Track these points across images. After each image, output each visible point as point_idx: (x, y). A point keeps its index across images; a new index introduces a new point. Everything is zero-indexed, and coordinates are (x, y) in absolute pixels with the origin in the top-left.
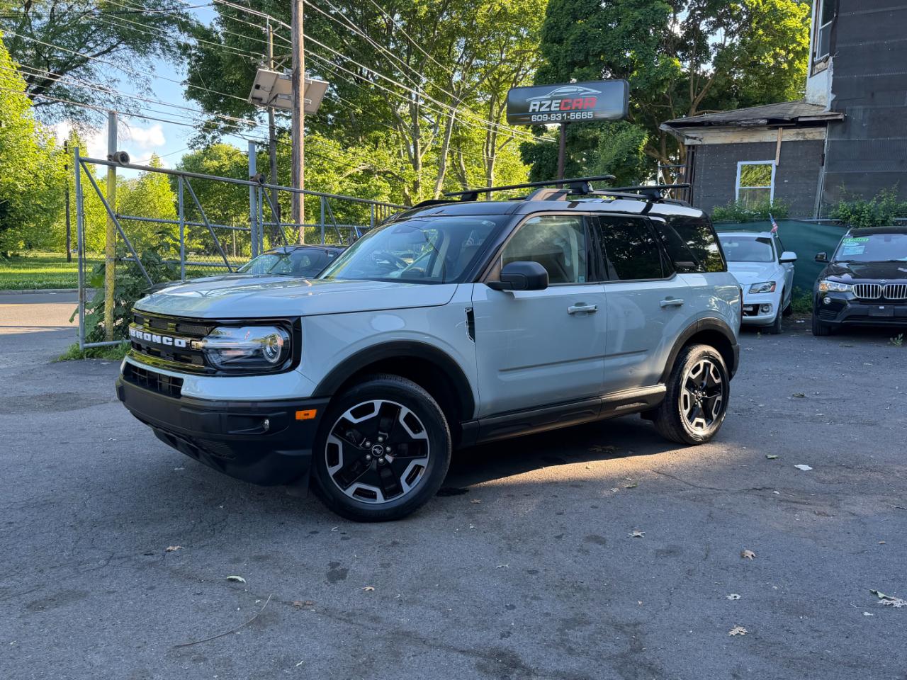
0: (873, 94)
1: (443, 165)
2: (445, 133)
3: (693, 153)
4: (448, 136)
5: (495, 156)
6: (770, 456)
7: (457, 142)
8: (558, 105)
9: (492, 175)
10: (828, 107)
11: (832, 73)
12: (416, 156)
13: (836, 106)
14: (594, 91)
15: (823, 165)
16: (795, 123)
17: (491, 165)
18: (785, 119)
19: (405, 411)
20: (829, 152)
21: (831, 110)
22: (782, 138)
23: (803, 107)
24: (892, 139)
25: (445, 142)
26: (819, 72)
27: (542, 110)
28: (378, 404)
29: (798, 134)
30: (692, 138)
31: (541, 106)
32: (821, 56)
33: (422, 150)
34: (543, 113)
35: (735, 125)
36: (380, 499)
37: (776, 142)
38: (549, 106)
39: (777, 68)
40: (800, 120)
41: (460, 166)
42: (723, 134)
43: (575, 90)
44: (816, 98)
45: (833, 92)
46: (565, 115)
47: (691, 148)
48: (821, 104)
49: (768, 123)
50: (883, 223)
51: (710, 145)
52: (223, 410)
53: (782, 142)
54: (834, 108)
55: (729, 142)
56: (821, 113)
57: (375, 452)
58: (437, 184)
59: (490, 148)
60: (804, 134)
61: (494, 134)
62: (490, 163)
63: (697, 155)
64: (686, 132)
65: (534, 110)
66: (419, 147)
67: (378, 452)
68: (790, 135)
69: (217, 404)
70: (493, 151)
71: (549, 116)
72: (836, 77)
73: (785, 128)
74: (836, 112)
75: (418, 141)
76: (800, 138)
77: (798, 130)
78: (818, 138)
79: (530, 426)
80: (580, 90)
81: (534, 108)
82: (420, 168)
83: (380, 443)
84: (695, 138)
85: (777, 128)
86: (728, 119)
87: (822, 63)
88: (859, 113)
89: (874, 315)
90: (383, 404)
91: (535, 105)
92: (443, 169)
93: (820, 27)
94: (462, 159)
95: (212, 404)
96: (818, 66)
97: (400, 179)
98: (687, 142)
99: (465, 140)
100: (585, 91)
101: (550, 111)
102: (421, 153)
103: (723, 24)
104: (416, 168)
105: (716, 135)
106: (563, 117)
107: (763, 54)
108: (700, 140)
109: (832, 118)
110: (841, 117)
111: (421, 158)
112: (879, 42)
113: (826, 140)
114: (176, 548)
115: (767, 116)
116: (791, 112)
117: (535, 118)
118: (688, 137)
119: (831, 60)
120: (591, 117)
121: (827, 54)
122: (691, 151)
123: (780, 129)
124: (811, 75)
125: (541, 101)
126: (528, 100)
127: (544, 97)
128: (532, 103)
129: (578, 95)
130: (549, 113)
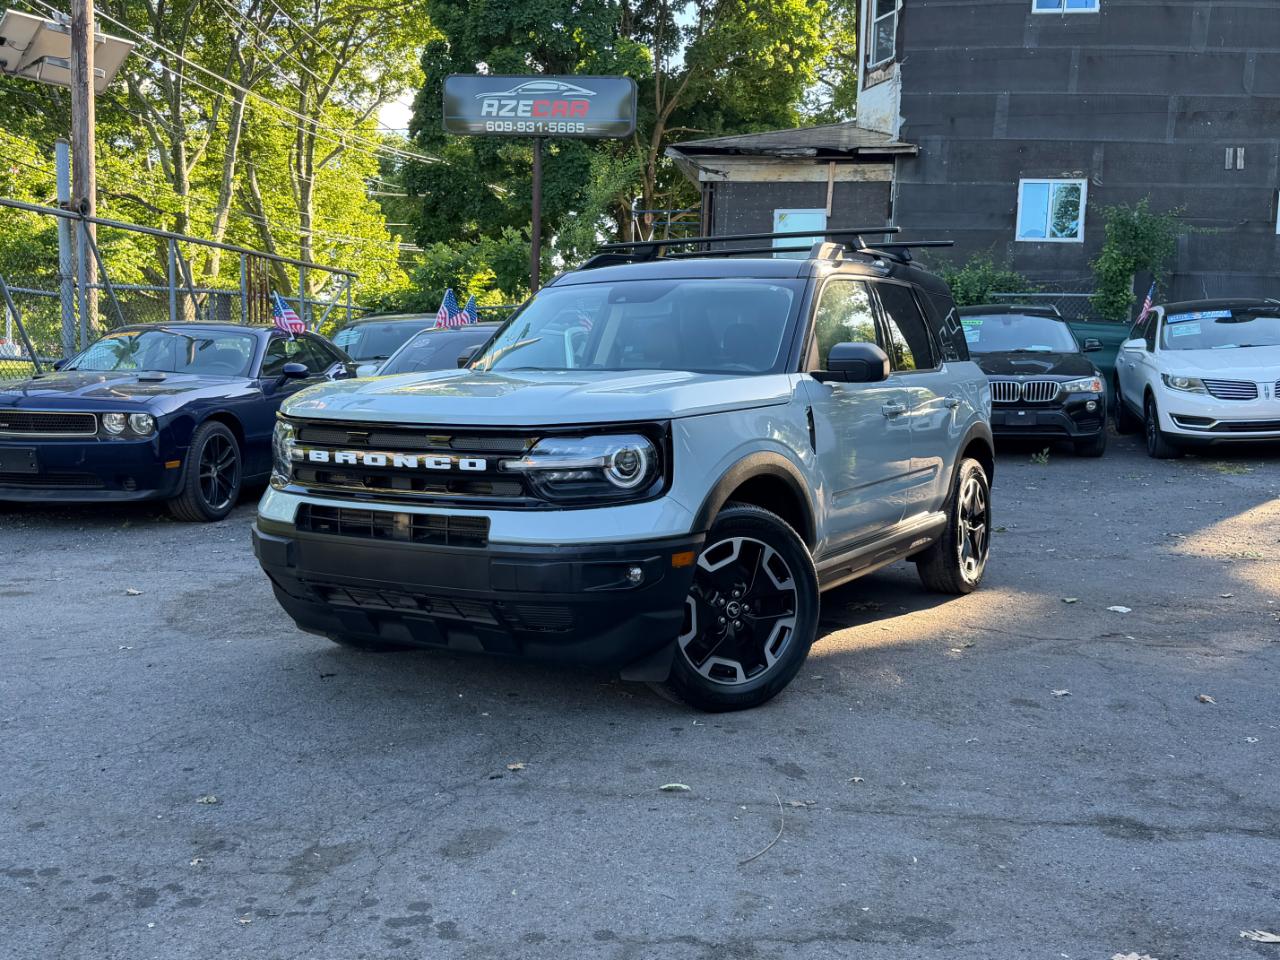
0: (952, 121)
1: (228, 188)
2: (229, 133)
3: (711, 194)
4: (234, 139)
5: (313, 178)
6: (1068, 600)
7: (246, 148)
8: (529, 109)
9: (310, 207)
10: (896, 137)
11: (899, 87)
12: (178, 169)
13: (905, 134)
14: (585, 91)
15: (890, 216)
16: (854, 156)
17: (308, 191)
18: (840, 149)
19: (769, 551)
20: (898, 200)
21: (901, 140)
22: (834, 176)
23: (855, 132)
24: (979, 183)
25: (230, 149)
26: (876, 84)
27: (502, 113)
28: (737, 542)
29: (856, 171)
30: (712, 170)
31: (501, 107)
32: (878, 60)
33: (189, 159)
34: (504, 119)
35: (773, 155)
36: (741, 678)
37: (827, 183)
38: (515, 109)
39: (777, 69)
40: (861, 152)
41: (253, 191)
42: (753, 168)
43: (555, 87)
44: (872, 121)
45: (901, 114)
46: (540, 124)
47: (708, 186)
48: (882, 130)
49: (818, 155)
50: (979, 300)
51: (735, 184)
52: (574, 557)
53: (835, 183)
54: (904, 137)
55: (762, 180)
56: (887, 143)
57: (730, 612)
58: (218, 219)
59: (303, 163)
60: (864, 172)
61: (311, 138)
62: (305, 187)
63: (718, 198)
64: (700, 162)
65: (489, 114)
66: (184, 154)
67: (734, 611)
68: (844, 173)
69: (563, 551)
70: (310, 169)
71: (515, 124)
72: (905, 93)
73: (838, 162)
74: (906, 142)
75: (183, 144)
76: (858, 178)
77: (855, 166)
78: (882, 178)
79: (850, 571)
80: (562, 88)
81: (490, 109)
82: (187, 192)
83: (736, 598)
84: (717, 172)
85: (827, 162)
86: (762, 146)
87: (880, 72)
88: (935, 146)
89: (1012, 424)
90: (744, 542)
91: (491, 106)
92: (228, 195)
93: (875, 20)
94: (254, 179)
95: (554, 551)
96: (874, 75)
97: (154, 209)
98: (703, 177)
99: (258, 147)
100: (571, 90)
101: (516, 116)
102: (188, 167)
104: (179, 189)
105: (744, 168)
106: (537, 128)
107: (761, 49)
108: (724, 175)
109: (901, 151)
110: (913, 150)
111: (188, 174)
112: (958, 48)
113: (894, 182)
114: (520, 766)
115: (816, 144)
116: (845, 140)
117: (491, 127)
118: (706, 170)
119: (897, 67)
120: (582, 131)
121: (889, 59)
122: (708, 190)
123: (832, 164)
124: (864, 88)
125: (500, 101)
126: (479, 96)
127: (506, 94)
128: (486, 102)
129: (558, 94)
130: (515, 119)
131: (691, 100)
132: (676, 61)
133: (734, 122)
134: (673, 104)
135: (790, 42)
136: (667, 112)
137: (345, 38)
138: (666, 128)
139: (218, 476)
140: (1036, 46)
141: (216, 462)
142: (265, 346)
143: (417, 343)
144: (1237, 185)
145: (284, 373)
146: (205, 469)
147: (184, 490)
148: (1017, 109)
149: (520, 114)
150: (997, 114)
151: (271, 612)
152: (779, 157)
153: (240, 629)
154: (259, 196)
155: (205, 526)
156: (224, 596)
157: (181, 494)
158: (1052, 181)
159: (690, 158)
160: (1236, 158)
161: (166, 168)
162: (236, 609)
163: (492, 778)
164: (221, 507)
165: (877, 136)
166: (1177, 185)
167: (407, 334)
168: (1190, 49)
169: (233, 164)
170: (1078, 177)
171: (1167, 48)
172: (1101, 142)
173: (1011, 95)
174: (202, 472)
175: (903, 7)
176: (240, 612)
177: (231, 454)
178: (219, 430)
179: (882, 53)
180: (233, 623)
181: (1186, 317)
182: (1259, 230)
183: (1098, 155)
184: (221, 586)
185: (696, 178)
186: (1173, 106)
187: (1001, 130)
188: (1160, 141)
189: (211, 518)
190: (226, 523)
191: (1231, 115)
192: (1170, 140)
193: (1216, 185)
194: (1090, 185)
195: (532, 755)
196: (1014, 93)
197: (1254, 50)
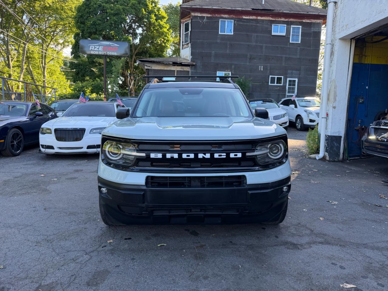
0: (202, 58)
2: (23, 54)
3: (148, 72)
5: (46, 66)
7: (28, 58)
8: (102, 49)
9: (45, 73)
10: (190, 60)
11: (191, 49)
12: (9, 62)
13: (192, 60)
14: (116, 45)
16: (181, 65)
17: (45, 69)
18: (178, 63)
21: (191, 61)
22: (177, 69)
23: (181, 59)
24: (208, 72)
25: (23, 58)
26: (185, 48)
27: (95, 49)
30: (148, 66)
31: (95, 48)
32: (185, 43)
33: (12, 60)
34: (96, 51)
35: (163, 63)
37: (175, 70)
38: (98, 48)
39: (161, 45)
40: (183, 63)
41: (30, 69)
42: (158, 66)
43: (109, 44)
44: (184, 57)
45: (191, 55)
46: (105, 52)
49: (173, 64)
51: (154, 70)
53: (177, 71)
55: (160, 69)
56: (188, 62)
58: (20, 75)
59: (43, 62)
60: (183, 68)
61: (45, 56)
62: (44, 68)
63: (150, 73)
64: (145, 64)
65: (92, 49)
66: (10, 59)
68: (179, 68)
70: (45, 64)
71: (98, 52)
72: (192, 51)
73: (177, 66)
75: (10, 56)
76: (182, 70)
77: (181, 67)
78: (187, 70)
80: (111, 44)
81: (92, 48)
82: (11, 68)
84: (149, 67)
85: (175, 65)
86: (160, 61)
87: (186, 45)
88: (199, 63)
92: (23, 69)
93: (184, 33)
94: (30, 66)
96: (184, 46)
97: (2, 72)
98: (146, 67)
99: (31, 58)
100: (113, 44)
101: (99, 50)
102: (11, 62)
103: (141, 27)
104: (9, 67)
105: (156, 66)
107: (157, 39)
108: (151, 67)
109: (192, 64)
110: (194, 64)
111: (11, 64)
112: (203, 41)
113: (190, 71)
114: (111, 241)
115: (172, 61)
116: (179, 60)
117: (92, 53)
118: (147, 66)
119: (190, 45)
120: (116, 55)
121: (188, 43)
122: (147, 71)
123: (176, 66)
124: (182, 49)
125: (94, 46)
126: (89, 45)
127: (96, 45)
128: (91, 46)
129: (110, 45)
130: (99, 51)
131: (141, 50)
132: (137, 41)
133: (151, 56)
134: (137, 51)
135: (163, 38)
136: (135, 53)
137: (54, 32)
138: (135, 56)
139: (16, 144)
140: (220, 41)
141: (16, 139)
142: (30, 107)
143: (74, 106)
144: (261, 74)
145: (36, 115)
146: (12, 142)
147: (6, 147)
148: (216, 55)
149: (100, 50)
150: (212, 57)
151: (31, 186)
152: (164, 64)
153: (20, 192)
154: (32, 70)
155: (13, 158)
156: (16, 181)
157: (5, 149)
158: (224, 72)
159: (143, 63)
160: (261, 68)
161: (5, 62)
162: (19, 185)
163: (103, 247)
164: (18, 152)
165: (186, 60)
166: (249, 74)
167: (71, 104)
168: (252, 44)
169: (24, 62)
170: (229, 71)
171: (247, 43)
172: (233, 64)
173: (215, 52)
174: (11, 143)
175: (191, 30)
176: (21, 186)
177: (20, 137)
178: (16, 131)
179: (186, 42)
180: (18, 190)
181: (253, 102)
182: (266, 84)
183: (233, 67)
184: (16, 177)
185: (144, 68)
186: (248, 56)
187: (213, 60)
188: (246, 64)
189: (15, 155)
190: (19, 157)
191: (260, 59)
192: (248, 64)
193: (257, 74)
194: (232, 73)
195: (115, 236)
196: (216, 52)
197: (264, 45)
